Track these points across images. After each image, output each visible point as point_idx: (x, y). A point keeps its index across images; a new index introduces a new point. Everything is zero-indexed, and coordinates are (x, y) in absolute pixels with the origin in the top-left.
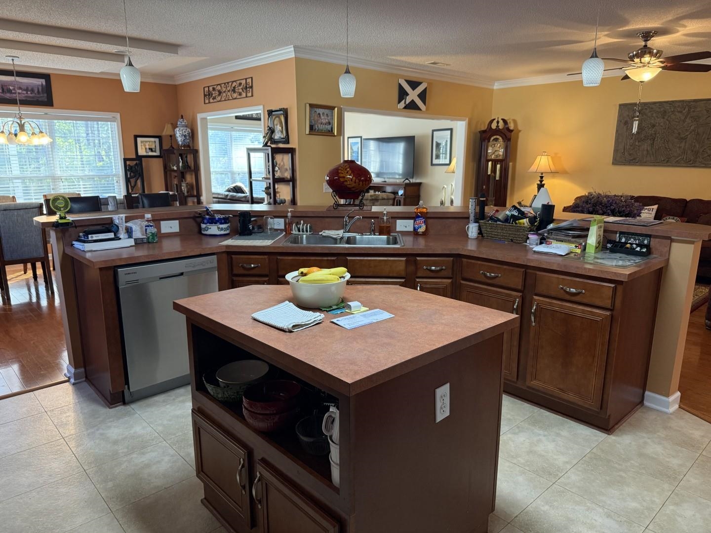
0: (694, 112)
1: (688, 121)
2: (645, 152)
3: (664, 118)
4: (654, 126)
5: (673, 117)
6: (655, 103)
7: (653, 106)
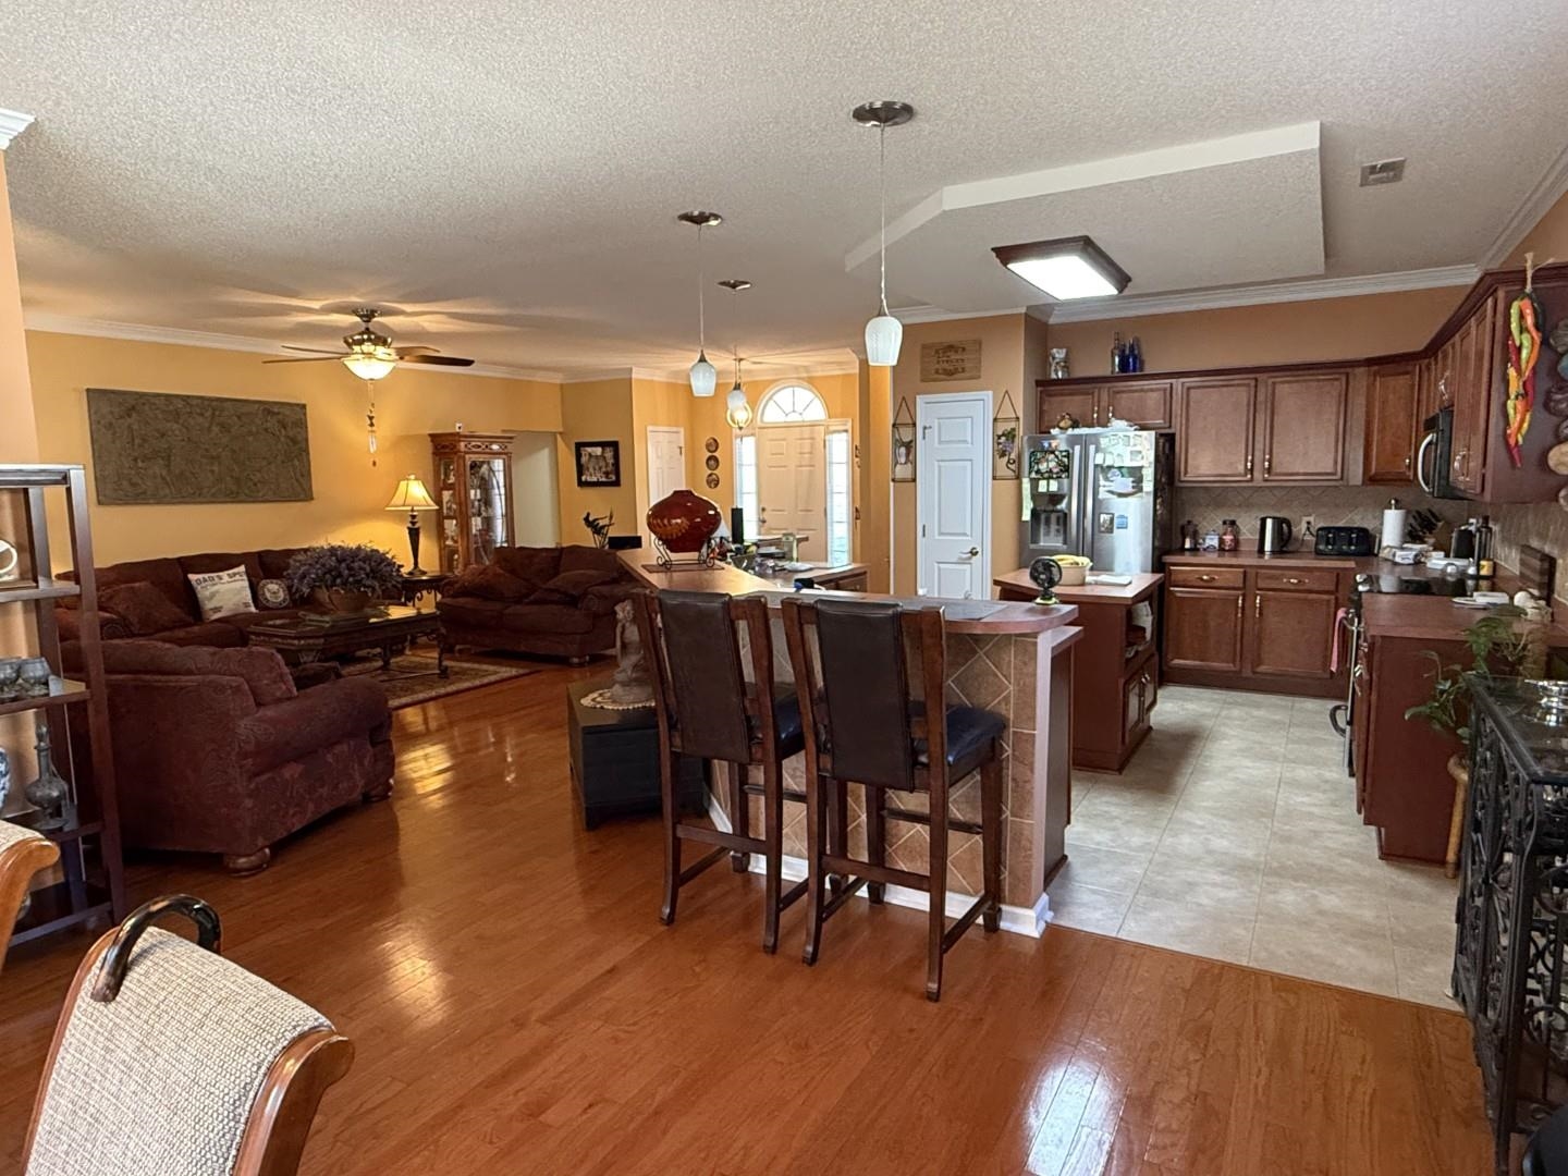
0: (219, 416)
1: (215, 429)
2: (159, 480)
3: (177, 423)
4: (163, 435)
5: (192, 422)
6: (158, 395)
7: (153, 400)
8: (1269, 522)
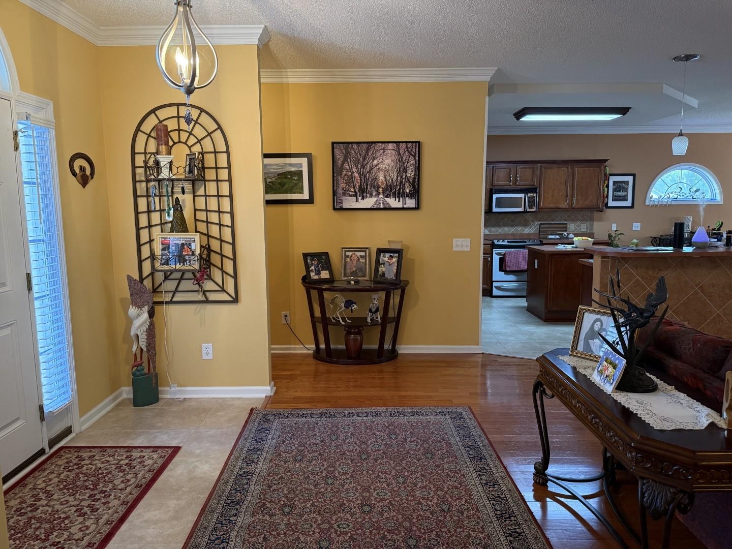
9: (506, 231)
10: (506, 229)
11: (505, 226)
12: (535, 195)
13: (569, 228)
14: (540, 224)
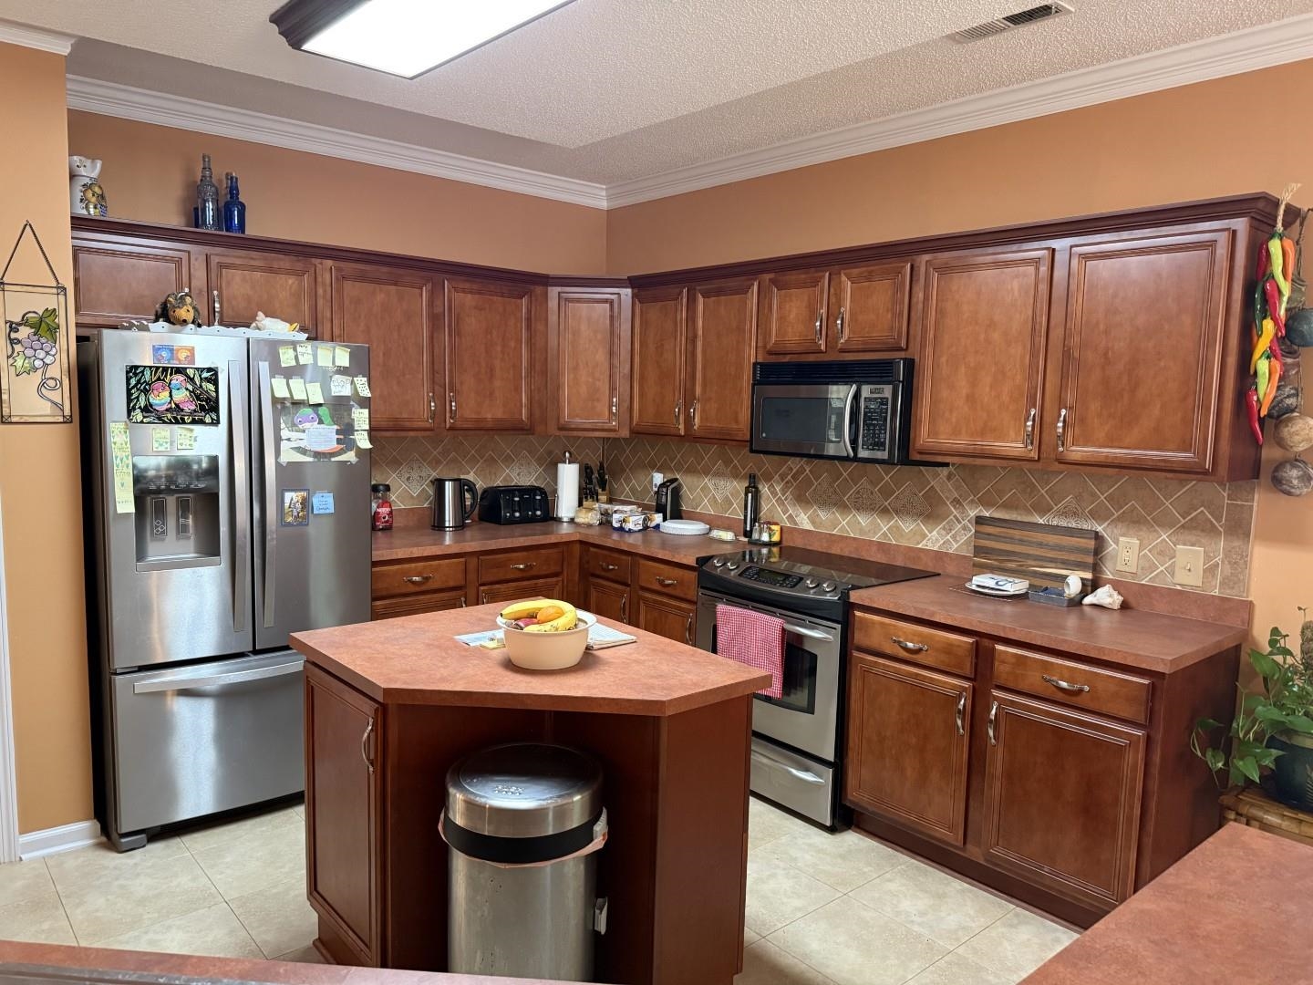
8: (449, 486)
9: (861, 530)
10: (863, 520)
11: (860, 507)
12: (887, 391)
13: (1115, 557)
14: (980, 520)
